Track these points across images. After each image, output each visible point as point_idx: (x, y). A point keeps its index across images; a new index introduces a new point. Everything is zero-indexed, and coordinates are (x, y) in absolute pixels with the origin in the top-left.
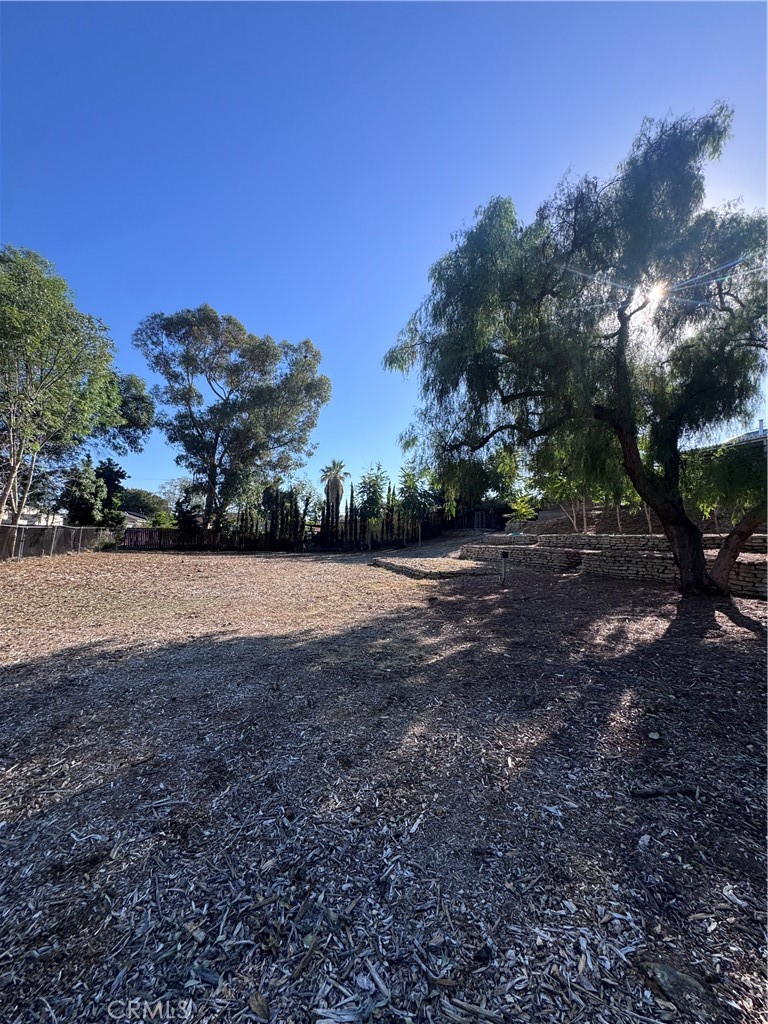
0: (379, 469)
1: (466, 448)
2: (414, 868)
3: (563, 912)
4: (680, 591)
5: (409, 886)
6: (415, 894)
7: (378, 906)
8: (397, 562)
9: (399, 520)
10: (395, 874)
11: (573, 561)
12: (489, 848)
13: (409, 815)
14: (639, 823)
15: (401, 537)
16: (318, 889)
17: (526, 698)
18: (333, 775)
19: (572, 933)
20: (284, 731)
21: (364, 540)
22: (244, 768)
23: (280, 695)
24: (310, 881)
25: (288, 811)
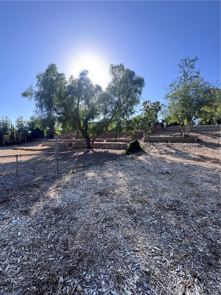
0: (7, 118)
4: (87, 148)
9: (16, 136)
11: (70, 145)
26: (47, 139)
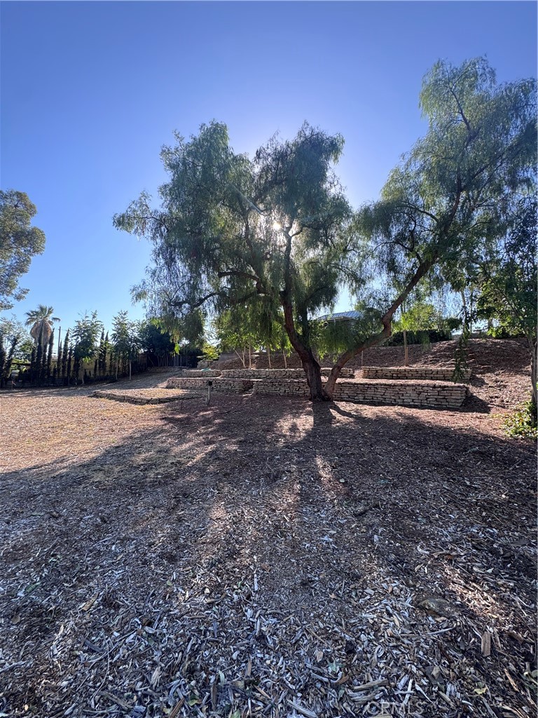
0: (94, 317)
1: (187, 305)
2: (274, 615)
3: (368, 597)
4: (310, 400)
5: (277, 629)
6: (286, 633)
7: (267, 656)
8: (117, 392)
9: (111, 359)
10: (264, 625)
11: (247, 387)
12: (309, 578)
13: (246, 579)
14: (368, 530)
15: (112, 373)
16: (213, 671)
17: (268, 475)
18: (167, 573)
19: (380, 606)
20: (91, 551)
21: (77, 375)
22: (67, 600)
23: (66, 521)
24: (202, 669)
25: (144, 621)
26: (181, 369)
